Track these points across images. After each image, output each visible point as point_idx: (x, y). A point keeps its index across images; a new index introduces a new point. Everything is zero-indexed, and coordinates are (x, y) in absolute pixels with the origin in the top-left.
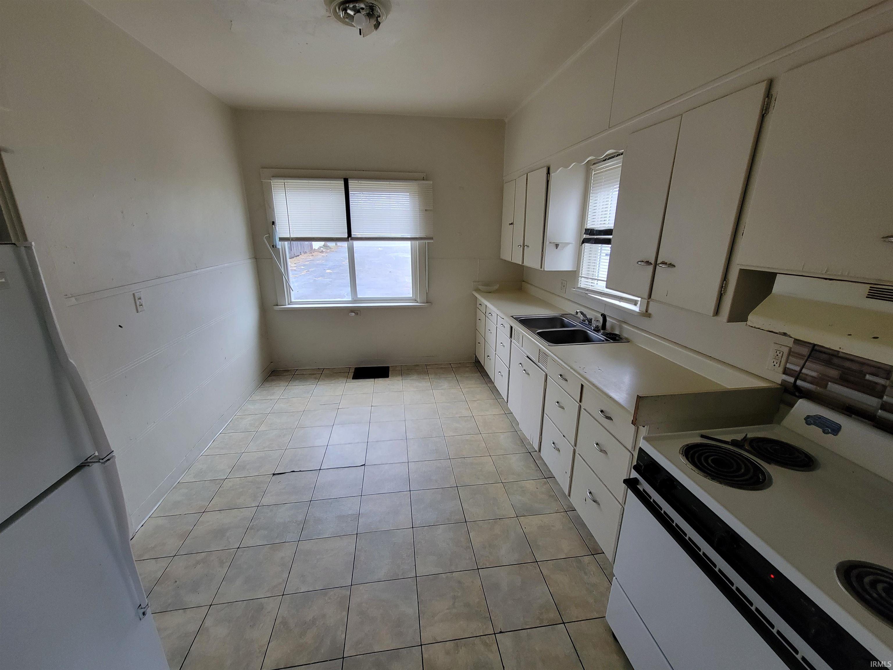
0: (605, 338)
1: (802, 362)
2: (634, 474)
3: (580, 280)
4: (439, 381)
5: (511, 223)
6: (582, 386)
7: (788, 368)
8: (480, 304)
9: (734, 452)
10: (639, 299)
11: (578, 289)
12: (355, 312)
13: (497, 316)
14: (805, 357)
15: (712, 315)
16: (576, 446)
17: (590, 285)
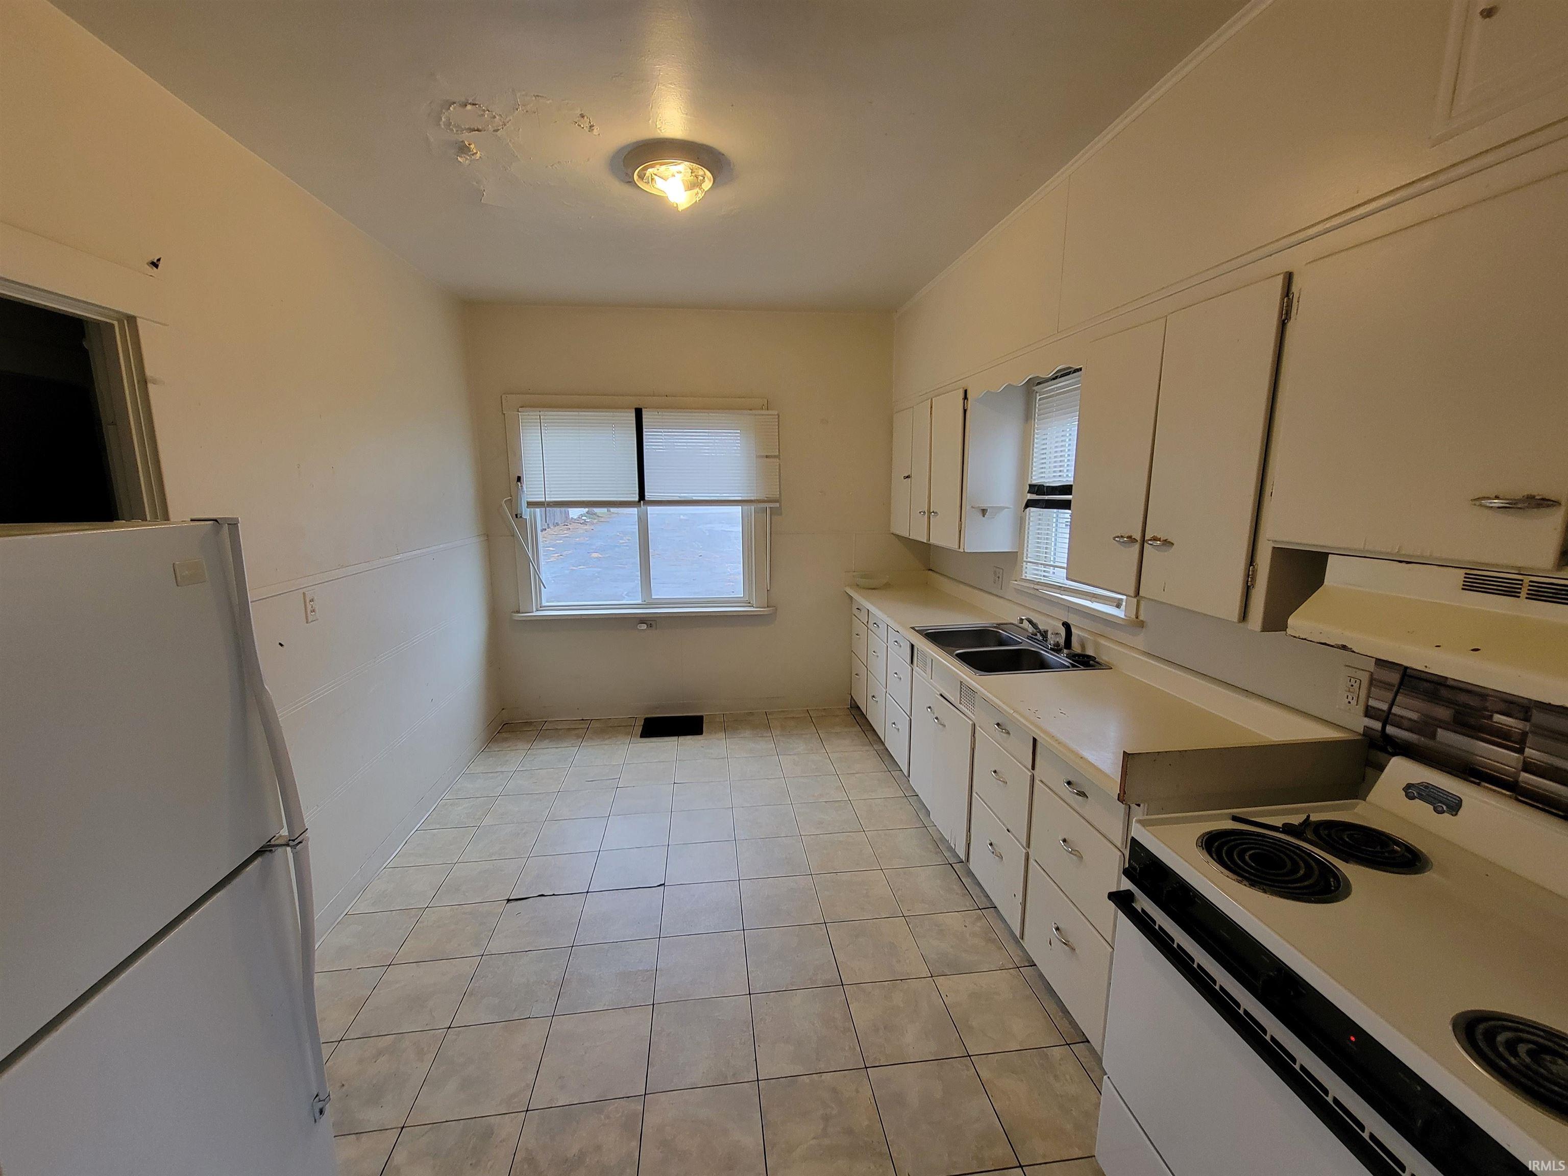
0: (1070, 663)
1: (1390, 696)
2: (1126, 884)
3: (1024, 567)
4: (788, 740)
5: (906, 475)
6: (1035, 740)
7: (1371, 707)
8: (858, 609)
9: (1288, 843)
10: (1124, 597)
11: (1022, 581)
12: (648, 622)
13: (888, 628)
14: (1394, 686)
15: (1236, 620)
16: (1029, 848)
17: (1041, 576)
